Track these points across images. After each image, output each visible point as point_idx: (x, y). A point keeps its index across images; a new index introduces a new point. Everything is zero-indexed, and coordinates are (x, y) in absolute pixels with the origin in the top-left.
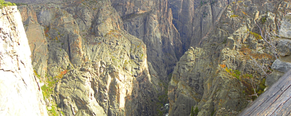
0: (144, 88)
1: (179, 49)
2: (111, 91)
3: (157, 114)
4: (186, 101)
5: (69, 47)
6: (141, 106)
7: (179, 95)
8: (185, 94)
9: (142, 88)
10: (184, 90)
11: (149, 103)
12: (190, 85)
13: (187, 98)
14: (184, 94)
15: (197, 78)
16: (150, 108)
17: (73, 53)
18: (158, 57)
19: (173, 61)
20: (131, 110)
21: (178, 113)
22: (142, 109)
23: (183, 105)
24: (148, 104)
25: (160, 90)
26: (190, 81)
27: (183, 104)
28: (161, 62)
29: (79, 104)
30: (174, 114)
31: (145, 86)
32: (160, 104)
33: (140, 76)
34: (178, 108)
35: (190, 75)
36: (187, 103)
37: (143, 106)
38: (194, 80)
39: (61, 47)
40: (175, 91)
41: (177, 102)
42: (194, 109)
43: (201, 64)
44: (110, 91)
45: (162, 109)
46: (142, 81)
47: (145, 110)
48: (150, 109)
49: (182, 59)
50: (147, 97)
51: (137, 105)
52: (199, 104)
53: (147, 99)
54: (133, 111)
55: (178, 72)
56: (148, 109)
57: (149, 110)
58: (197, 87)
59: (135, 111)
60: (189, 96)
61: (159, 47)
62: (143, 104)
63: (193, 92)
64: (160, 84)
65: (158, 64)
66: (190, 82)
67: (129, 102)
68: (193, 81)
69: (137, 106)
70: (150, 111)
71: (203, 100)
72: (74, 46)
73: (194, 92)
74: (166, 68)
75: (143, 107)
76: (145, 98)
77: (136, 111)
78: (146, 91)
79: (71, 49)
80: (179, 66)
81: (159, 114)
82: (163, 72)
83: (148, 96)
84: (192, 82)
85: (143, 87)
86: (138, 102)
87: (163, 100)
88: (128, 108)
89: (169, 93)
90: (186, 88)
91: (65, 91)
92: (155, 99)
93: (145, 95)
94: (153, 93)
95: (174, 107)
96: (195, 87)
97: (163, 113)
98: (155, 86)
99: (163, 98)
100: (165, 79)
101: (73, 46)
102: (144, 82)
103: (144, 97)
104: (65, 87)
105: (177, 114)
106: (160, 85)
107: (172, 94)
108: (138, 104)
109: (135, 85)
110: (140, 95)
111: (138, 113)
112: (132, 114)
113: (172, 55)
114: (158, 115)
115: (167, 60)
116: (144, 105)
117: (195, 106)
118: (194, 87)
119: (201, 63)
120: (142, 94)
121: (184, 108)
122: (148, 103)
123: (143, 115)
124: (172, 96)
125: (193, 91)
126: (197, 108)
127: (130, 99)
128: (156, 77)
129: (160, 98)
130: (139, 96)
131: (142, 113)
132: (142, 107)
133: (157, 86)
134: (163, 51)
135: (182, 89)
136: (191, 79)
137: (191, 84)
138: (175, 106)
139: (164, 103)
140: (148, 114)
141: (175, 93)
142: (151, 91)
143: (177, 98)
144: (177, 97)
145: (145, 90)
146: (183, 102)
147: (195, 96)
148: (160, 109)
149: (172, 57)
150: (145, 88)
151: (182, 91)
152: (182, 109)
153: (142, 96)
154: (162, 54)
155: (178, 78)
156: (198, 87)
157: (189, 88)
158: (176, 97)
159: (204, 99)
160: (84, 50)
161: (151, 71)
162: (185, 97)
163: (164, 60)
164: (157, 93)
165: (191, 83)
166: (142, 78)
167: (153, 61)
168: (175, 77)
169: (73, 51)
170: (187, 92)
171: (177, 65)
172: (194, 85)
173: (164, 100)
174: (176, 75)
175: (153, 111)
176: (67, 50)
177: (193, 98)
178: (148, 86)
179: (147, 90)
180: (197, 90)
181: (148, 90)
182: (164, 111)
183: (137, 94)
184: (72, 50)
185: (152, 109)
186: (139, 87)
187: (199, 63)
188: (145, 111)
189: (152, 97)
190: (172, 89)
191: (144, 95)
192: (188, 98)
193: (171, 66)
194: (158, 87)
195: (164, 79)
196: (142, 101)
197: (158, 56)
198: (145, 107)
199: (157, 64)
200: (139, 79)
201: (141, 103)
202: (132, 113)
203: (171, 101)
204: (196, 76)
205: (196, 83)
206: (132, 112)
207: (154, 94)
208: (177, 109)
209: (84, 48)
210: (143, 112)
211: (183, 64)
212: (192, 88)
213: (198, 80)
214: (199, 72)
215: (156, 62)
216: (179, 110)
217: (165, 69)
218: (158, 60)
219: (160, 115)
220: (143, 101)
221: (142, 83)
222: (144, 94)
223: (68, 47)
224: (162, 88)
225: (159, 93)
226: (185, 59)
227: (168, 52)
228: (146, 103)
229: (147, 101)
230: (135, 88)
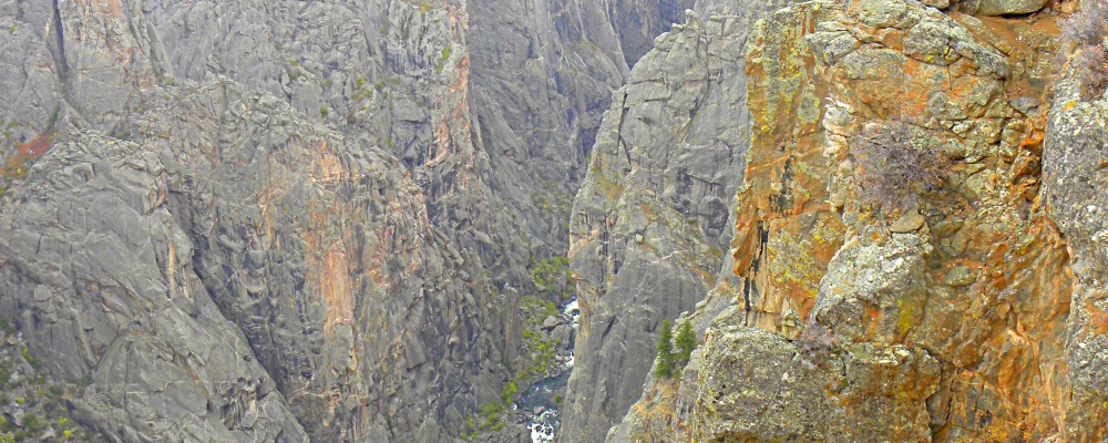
0: (455, 224)
1: (644, 20)
2: (283, 241)
3: (522, 354)
4: (661, 288)
5: (57, 12)
6: (439, 314)
7: (624, 258)
8: (656, 251)
9: (446, 222)
10: (649, 233)
11: (483, 298)
12: (680, 204)
13: (666, 271)
14: (652, 255)
15: (715, 169)
16: (489, 326)
17: (77, 46)
18: (529, 63)
19: (609, 80)
20: (385, 334)
21: (619, 347)
22: (444, 329)
23: (645, 307)
24: (478, 306)
25: (539, 230)
26: (683, 184)
27: (647, 302)
28: (548, 87)
29: (118, 311)
30: (602, 353)
31: (461, 214)
32: (542, 301)
33: (438, 159)
34: (621, 323)
35: (683, 156)
36: (665, 299)
37: (452, 312)
38: (702, 180)
39: (15, 11)
40: (604, 236)
41: (614, 293)
42: (676, 333)
43: (737, 101)
44: (278, 243)
45: (550, 329)
46: (449, 187)
47: (459, 335)
48: (490, 331)
49: (641, 71)
50: (471, 269)
51: (421, 308)
52: (702, 307)
53: (469, 280)
54: (398, 339)
55: (620, 138)
56: (479, 332)
57: (484, 334)
58: (715, 215)
59: (408, 341)
60: (673, 263)
61: (539, 11)
62: (449, 305)
63: (696, 241)
64: (542, 200)
65: (529, 100)
66: (682, 190)
67: (378, 298)
68: (696, 188)
69: (416, 319)
70: (488, 341)
71: (721, 289)
72: (80, 9)
73: (702, 242)
74: (576, 120)
75: (453, 321)
76: (462, 272)
77: (414, 340)
78: (467, 237)
79: (67, 24)
80: (626, 110)
81: (534, 356)
82: (559, 139)
83: (473, 264)
84: (690, 192)
85: (452, 217)
86: (421, 295)
87: (553, 282)
88: (369, 325)
89: (575, 247)
90: (663, 223)
91: (43, 245)
92: (514, 281)
93: (461, 261)
94: (502, 249)
95: (599, 318)
96: (710, 217)
97: (552, 349)
98: (515, 212)
99: (558, 274)
100: (567, 176)
101: (75, 9)
102: (456, 190)
103: (457, 266)
104: (43, 225)
105: (618, 354)
106: (541, 208)
107: (592, 251)
108: (422, 303)
109: (406, 208)
110: (437, 262)
111: (425, 353)
112: (392, 358)
113: (603, 50)
114: (531, 358)
115: (580, 74)
116: (457, 311)
117: (680, 320)
118: (700, 218)
119: (734, 97)
120: (446, 254)
121: (652, 326)
122: (477, 298)
123: (451, 360)
124: (591, 264)
125: (698, 237)
126: (688, 326)
127: (379, 279)
128: (520, 167)
129: (541, 275)
130: (426, 263)
131: (447, 351)
132: (446, 320)
133: (524, 212)
134: (558, 29)
135: (641, 228)
136: (687, 178)
137: (686, 203)
138: (607, 313)
139: (562, 299)
140: (475, 355)
141: (605, 251)
142: (495, 240)
143: (616, 272)
144: (617, 265)
145: (462, 232)
146: (644, 294)
147: (705, 261)
148: (538, 327)
149: (604, 59)
150: (465, 220)
151: (639, 238)
152: (641, 328)
153: (446, 264)
154: (554, 46)
155: (620, 171)
156: (719, 219)
157: (674, 219)
158: (611, 267)
159: (727, 280)
160: (140, 27)
161: (493, 137)
162: (655, 267)
163: (562, 76)
164: (522, 247)
165: (684, 197)
166: (445, 173)
167: (508, 84)
168: (605, 168)
169: (78, 32)
170: (665, 242)
171: (618, 105)
172: (701, 208)
173: (561, 280)
174: (611, 153)
175: (504, 341)
176: (47, 29)
177: (695, 275)
178: (478, 212)
179: (473, 235)
180: (717, 231)
181: (476, 231)
182: (558, 339)
183: (415, 252)
184: (70, 28)
185: (498, 330)
186: (430, 217)
187: (726, 96)
188: (462, 340)
189: (498, 270)
190: (590, 228)
191: (452, 257)
192: (671, 275)
193: (597, 106)
194: (530, 215)
195: (562, 174)
196: (445, 288)
197: (531, 54)
198: (459, 322)
199: (524, 98)
200: (430, 174)
201: (441, 298)
202: (390, 352)
203: (584, 289)
204: (709, 162)
205: (710, 198)
206: (391, 347)
207: (509, 252)
208: (613, 331)
209: (136, 19)
210: (453, 345)
211: (647, 101)
212: (691, 223)
213: (723, 179)
214: (726, 143)
215: (521, 86)
216: (625, 337)
217: (569, 122)
218: (534, 79)
219: (540, 357)
220: (451, 288)
221: (445, 197)
222: (456, 253)
223: (52, 14)
224: (549, 221)
225: (534, 246)
226: (657, 71)
227: (584, 37)
228: (464, 300)
229: (471, 292)
230: (408, 224)
